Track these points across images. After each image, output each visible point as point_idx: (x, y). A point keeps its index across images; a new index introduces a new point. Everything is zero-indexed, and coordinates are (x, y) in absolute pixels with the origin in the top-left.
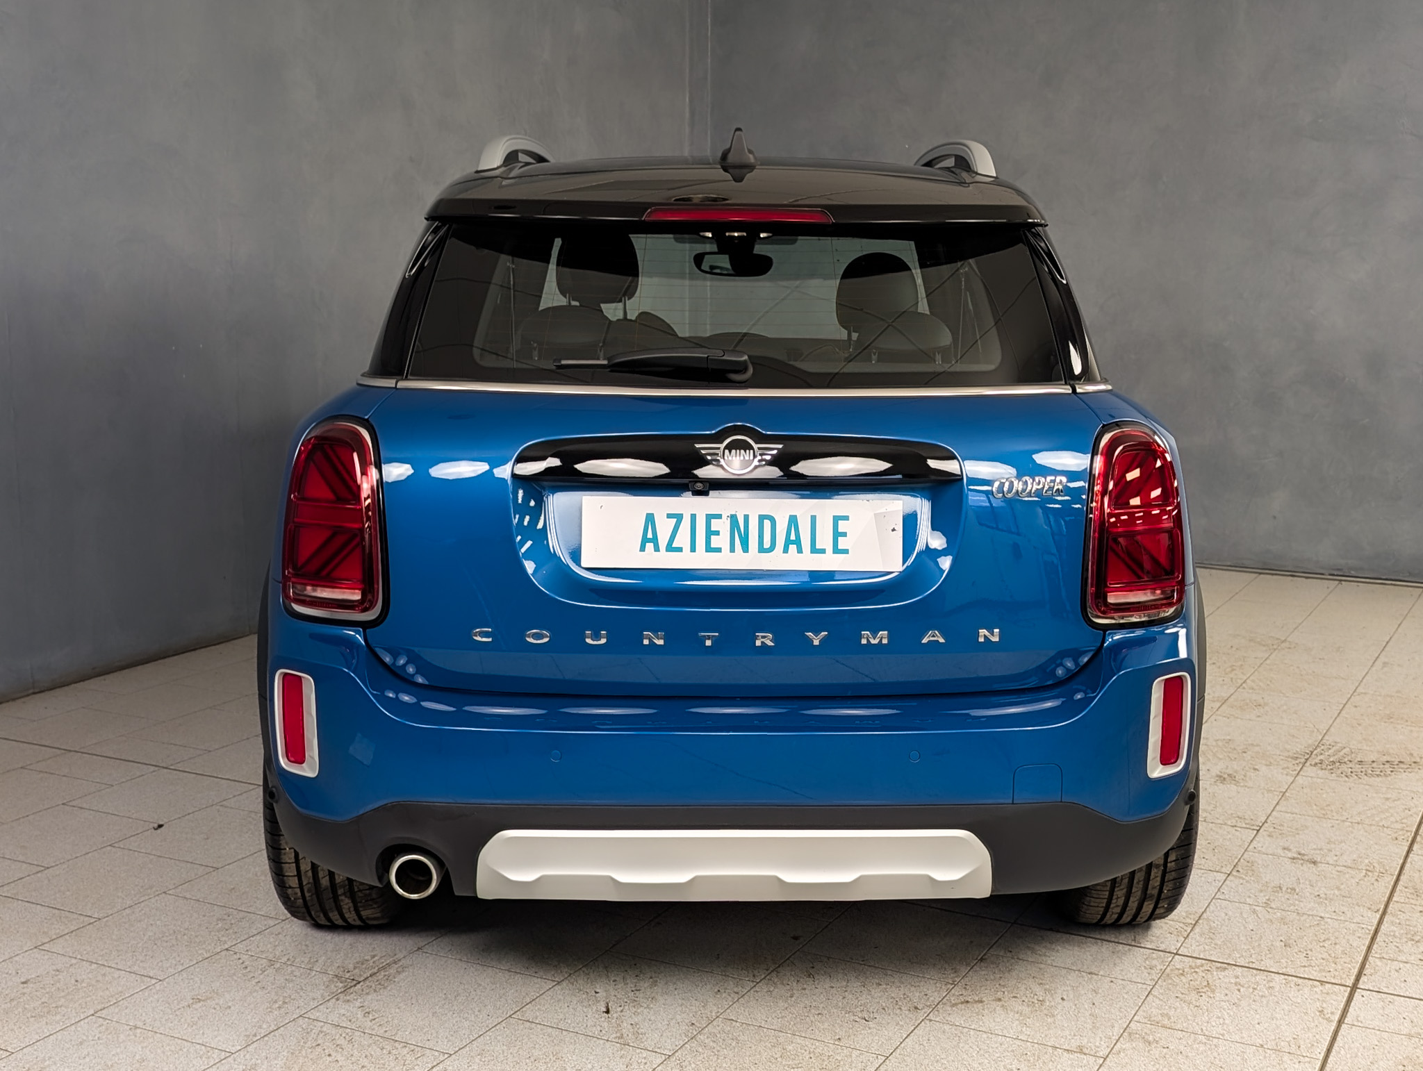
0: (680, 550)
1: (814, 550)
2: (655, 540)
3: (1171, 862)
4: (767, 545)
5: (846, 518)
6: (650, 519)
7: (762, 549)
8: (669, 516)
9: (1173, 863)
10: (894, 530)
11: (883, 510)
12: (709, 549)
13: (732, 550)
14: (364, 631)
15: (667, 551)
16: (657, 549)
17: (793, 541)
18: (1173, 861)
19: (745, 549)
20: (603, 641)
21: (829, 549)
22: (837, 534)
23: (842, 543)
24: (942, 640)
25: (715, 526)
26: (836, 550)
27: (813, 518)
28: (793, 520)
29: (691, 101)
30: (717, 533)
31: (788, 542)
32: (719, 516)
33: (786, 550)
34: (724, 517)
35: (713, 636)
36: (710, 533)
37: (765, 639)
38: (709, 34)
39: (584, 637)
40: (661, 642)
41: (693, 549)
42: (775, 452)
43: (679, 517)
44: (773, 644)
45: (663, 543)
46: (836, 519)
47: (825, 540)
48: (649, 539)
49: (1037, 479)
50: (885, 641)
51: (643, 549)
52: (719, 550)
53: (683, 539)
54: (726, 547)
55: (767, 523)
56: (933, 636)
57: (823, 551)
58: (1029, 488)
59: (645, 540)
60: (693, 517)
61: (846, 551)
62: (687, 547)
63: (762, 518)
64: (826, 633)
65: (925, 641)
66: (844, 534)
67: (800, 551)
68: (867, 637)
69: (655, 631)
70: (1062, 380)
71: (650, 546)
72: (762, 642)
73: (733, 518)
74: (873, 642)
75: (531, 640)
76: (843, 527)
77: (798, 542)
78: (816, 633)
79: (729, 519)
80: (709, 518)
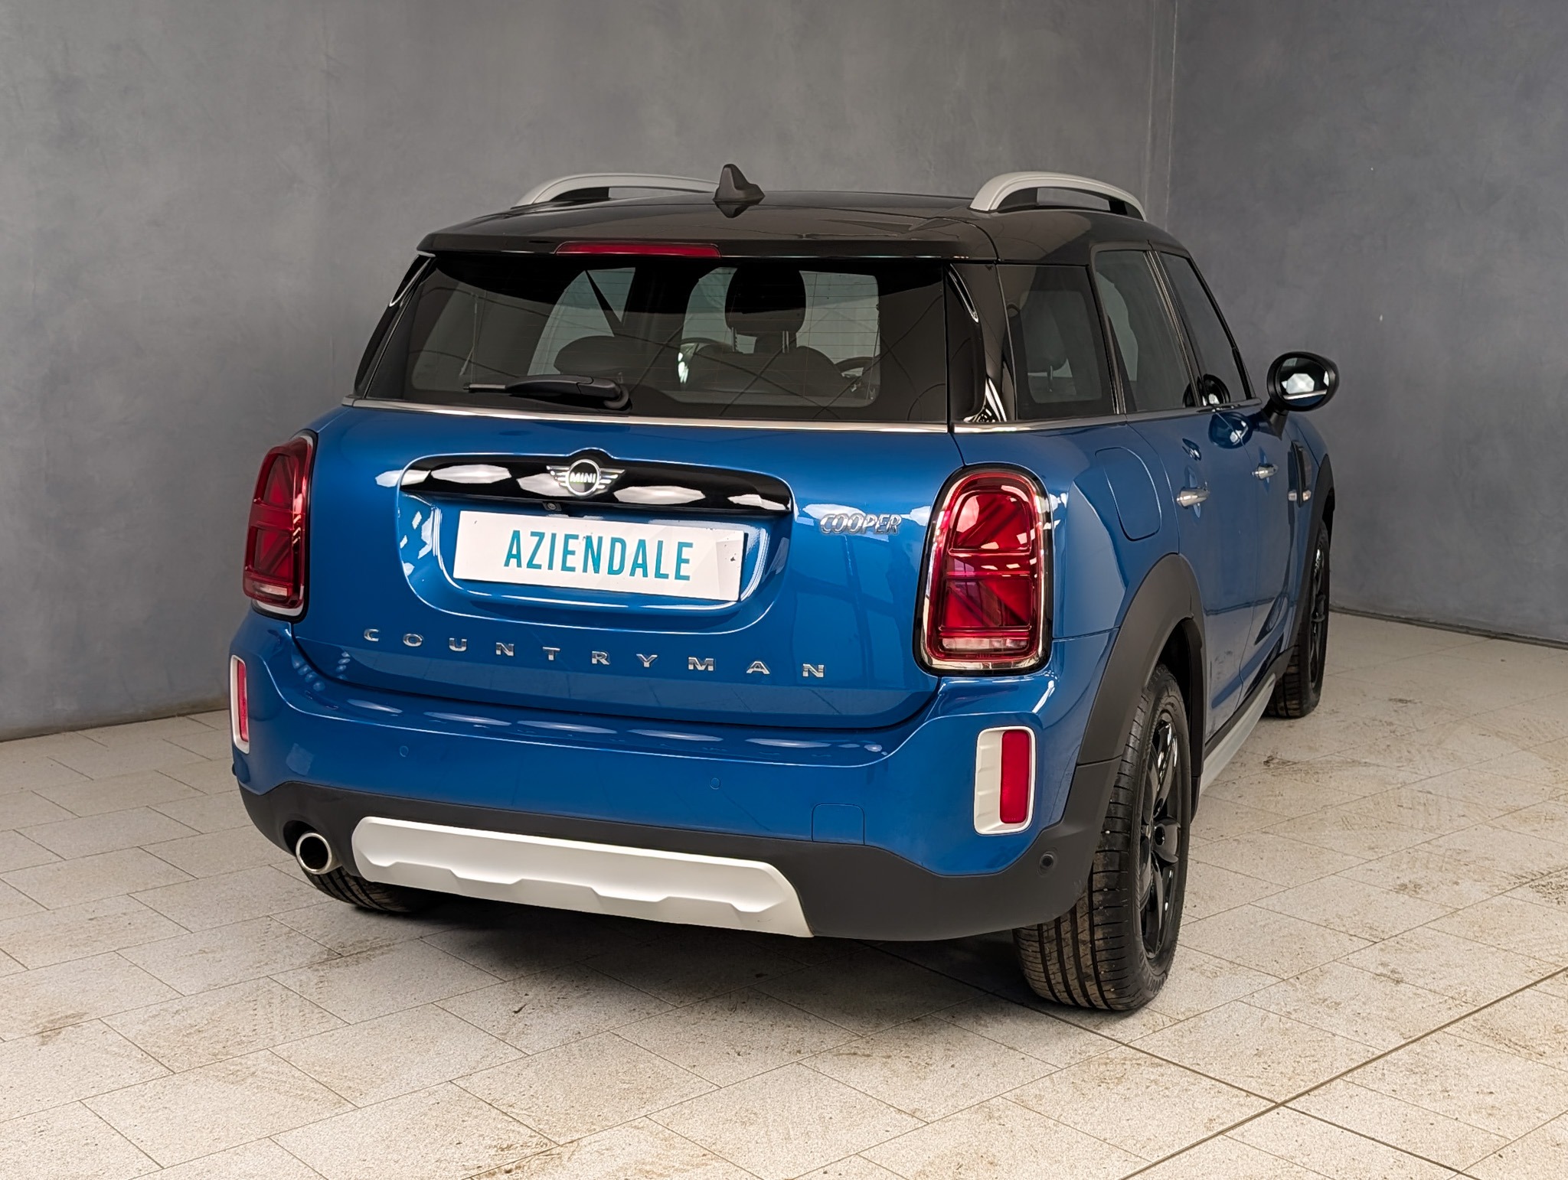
0: (539, 567)
1: (658, 575)
2: (518, 557)
3: (1098, 940)
4: (616, 567)
5: (690, 545)
6: (516, 535)
7: (611, 571)
8: (533, 534)
9: (1101, 942)
10: (733, 559)
11: (724, 540)
12: (565, 568)
13: (585, 570)
14: (292, 625)
15: (528, 567)
16: (519, 565)
17: (640, 565)
18: (1101, 939)
19: (597, 570)
20: (463, 649)
21: (672, 575)
22: (680, 561)
23: (685, 570)
24: (766, 672)
25: (572, 545)
26: (678, 576)
27: (660, 543)
28: (642, 544)
29: (1153, 125)
30: (573, 553)
31: (635, 565)
32: (576, 537)
33: (632, 573)
34: (581, 538)
35: (555, 651)
36: (567, 552)
37: (599, 658)
38: (1174, 52)
39: (448, 643)
40: (511, 654)
41: (550, 567)
42: (615, 477)
43: (541, 536)
44: (608, 663)
45: (525, 560)
46: (681, 545)
47: (669, 566)
48: (513, 556)
49: (869, 517)
50: (711, 668)
51: (507, 564)
52: (573, 569)
53: (542, 558)
54: (580, 567)
55: (618, 546)
56: (757, 667)
57: (666, 576)
58: (859, 524)
59: (510, 556)
60: (554, 536)
61: (687, 578)
62: (545, 565)
63: (614, 541)
64: (656, 656)
65: (750, 671)
66: (687, 561)
67: (645, 575)
68: (694, 664)
69: (506, 642)
70: (943, 419)
71: (513, 561)
72: (598, 661)
73: (589, 539)
74: (701, 668)
75: (408, 643)
76: (686, 553)
77: (644, 566)
78: (647, 655)
79: (585, 540)
80: (568, 537)
